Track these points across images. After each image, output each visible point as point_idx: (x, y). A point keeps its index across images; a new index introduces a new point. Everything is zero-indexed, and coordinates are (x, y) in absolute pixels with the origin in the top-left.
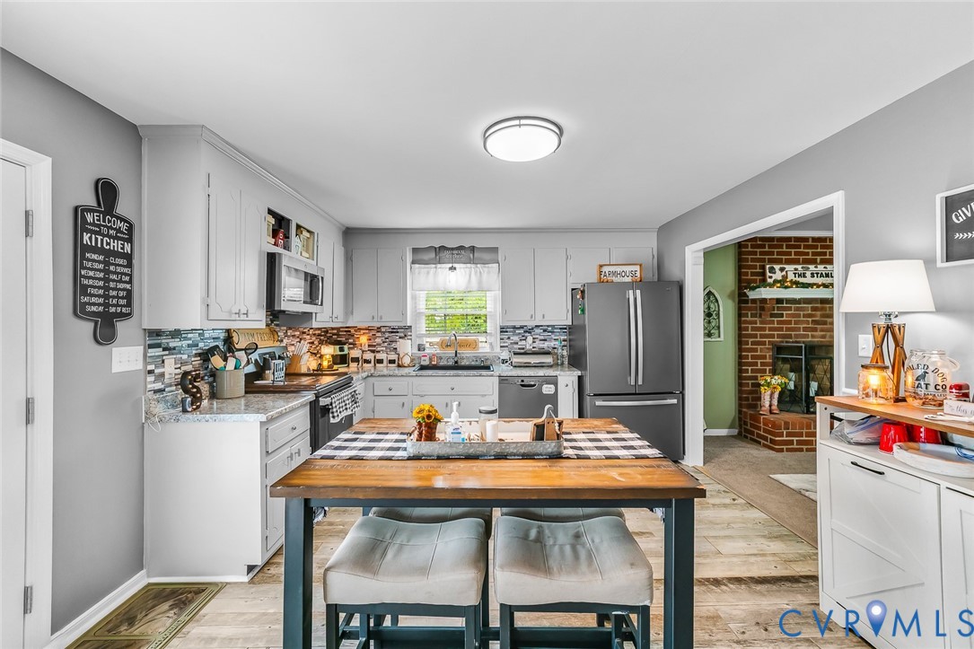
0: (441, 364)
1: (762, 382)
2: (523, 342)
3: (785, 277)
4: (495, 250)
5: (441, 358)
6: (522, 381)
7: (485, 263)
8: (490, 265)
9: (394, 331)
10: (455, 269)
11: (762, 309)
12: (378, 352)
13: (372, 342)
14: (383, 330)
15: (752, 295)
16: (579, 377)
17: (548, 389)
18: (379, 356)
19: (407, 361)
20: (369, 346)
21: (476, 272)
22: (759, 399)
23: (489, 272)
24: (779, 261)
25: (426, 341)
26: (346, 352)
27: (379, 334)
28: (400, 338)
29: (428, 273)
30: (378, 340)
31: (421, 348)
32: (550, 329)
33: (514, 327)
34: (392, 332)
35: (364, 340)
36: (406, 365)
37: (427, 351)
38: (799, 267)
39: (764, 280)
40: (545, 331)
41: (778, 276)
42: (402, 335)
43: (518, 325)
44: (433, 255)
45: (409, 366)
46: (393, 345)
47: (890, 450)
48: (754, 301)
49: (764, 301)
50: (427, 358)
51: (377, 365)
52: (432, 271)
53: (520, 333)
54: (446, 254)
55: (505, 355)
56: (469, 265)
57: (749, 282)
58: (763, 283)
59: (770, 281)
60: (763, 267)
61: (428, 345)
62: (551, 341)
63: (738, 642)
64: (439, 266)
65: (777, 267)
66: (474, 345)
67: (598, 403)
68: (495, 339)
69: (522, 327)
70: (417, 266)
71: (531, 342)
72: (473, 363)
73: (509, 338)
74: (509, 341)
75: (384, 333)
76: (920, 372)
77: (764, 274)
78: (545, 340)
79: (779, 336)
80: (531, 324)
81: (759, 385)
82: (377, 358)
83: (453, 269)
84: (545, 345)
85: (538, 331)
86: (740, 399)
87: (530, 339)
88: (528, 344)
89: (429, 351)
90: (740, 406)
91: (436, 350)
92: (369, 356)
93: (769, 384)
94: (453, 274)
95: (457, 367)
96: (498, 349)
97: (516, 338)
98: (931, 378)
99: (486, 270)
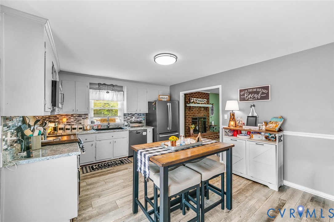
0: (102, 128)
1: (190, 127)
2: (131, 119)
3: (194, 101)
4: (122, 87)
5: (101, 126)
6: (137, 132)
7: (119, 91)
8: (120, 92)
9: (80, 116)
10: (109, 92)
11: (190, 109)
12: (73, 125)
13: (69, 121)
14: (74, 115)
15: (188, 105)
16: (153, 129)
17: (144, 133)
18: (73, 127)
19: (88, 128)
20: (67, 122)
21: (115, 94)
22: (190, 131)
23: (120, 95)
24: (192, 97)
25: (95, 119)
26: (57, 126)
27: (73, 117)
28: (83, 119)
29: (96, 93)
30: (72, 120)
31: (92, 122)
32: (140, 114)
33: (128, 114)
34: (79, 116)
35: (65, 120)
36: (88, 129)
37: (95, 123)
38: (196, 99)
39: (190, 102)
40: (138, 115)
41: (192, 101)
42: (84, 117)
43: (130, 113)
44: (97, 86)
45: (89, 130)
46: (80, 122)
47: (236, 136)
48: (188, 107)
49: (190, 107)
50: (96, 126)
51: (73, 130)
52: (98, 93)
53: (130, 116)
54: (104, 87)
55: (126, 124)
56: (113, 91)
57: (187, 102)
58: (190, 103)
59: (191, 102)
60: (190, 98)
61: (95, 121)
62: (140, 118)
63: (217, 181)
64: (101, 91)
65: (192, 98)
66: (114, 120)
67: (161, 136)
68: (122, 118)
69: (131, 114)
70: (91, 90)
71: (134, 119)
72: (114, 127)
73: (127, 118)
74: (127, 119)
75: (75, 117)
76: (239, 121)
77: (190, 100)
78: (138, 118)
79: (193, 115)
80: (134, 113)
81: (189, 128)
82: (72, 127)
83: (108, 92)
84: (138, 120)
85: (136, 115)
86: (185, 132)
87: (134, 118)
88: (133, 119)
89: (96, 123)
90: (186, 133)
91: (99, 123)
92: (69, 127)
93: (192, 127)
94: (108, 94)
95: (108, 129)
96: (123, 122)
97: (129, 118)
98: (241, 122)
99: (119, 93)
